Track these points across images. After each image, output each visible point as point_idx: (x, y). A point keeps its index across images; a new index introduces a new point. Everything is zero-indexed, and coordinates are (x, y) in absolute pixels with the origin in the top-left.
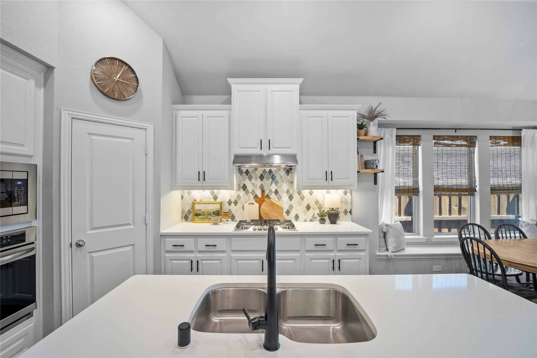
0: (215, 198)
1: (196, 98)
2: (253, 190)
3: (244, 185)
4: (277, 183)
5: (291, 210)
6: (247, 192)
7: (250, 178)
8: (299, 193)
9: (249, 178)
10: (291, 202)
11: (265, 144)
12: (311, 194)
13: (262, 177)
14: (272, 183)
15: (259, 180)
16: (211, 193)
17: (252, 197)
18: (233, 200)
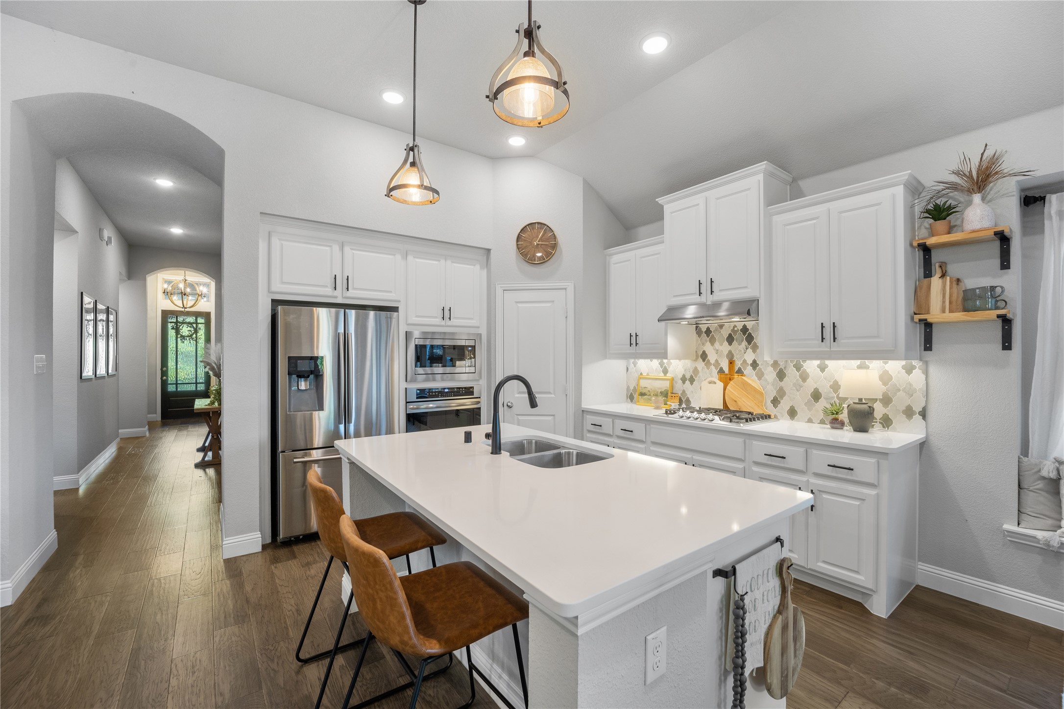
0: (665, 371)
1: (642, 230)
2: (717, 361)
3: (704, 352)
4: (755, 348)
5: (782, 398)
6: (708, 364)
7: (712, 341)
8: (798, 367)
9: (710, 341)
10: (782, 384)
11: (705, 288)
12: (823, 368)
13: (730, 339)
14: (747, 349)
15: (726, 343)
16: (660, 364)
17: (715, 371)
18: (688, 376)
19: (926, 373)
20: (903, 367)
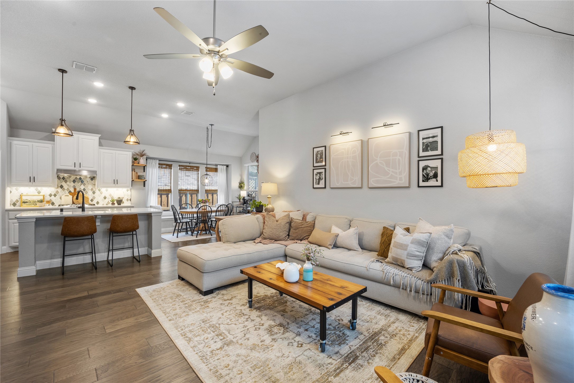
0: (39, 192)
2: (68, 188)
3: (62, 185)
4: (84, 185)
5: (94, 199)
6: (64, 189)
7: (66, 182)
8: (99, 190)
9: (65, 181)
10: (94, 195)
11: (77, 165)
12: (107, 191)
13: (74, 181)
14: (81, 185)
15: (72, 183)
16: (35, 189)
17: (67, 192)
18: (53, 194)
19: (131, 191)
20: (126, 190)
